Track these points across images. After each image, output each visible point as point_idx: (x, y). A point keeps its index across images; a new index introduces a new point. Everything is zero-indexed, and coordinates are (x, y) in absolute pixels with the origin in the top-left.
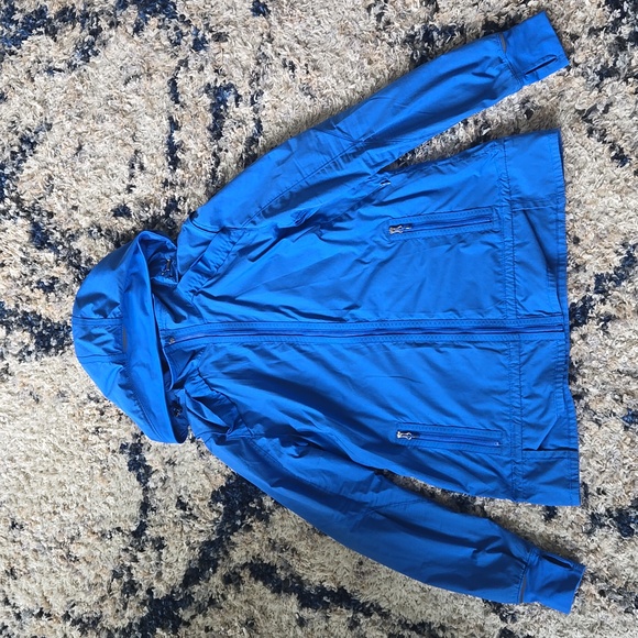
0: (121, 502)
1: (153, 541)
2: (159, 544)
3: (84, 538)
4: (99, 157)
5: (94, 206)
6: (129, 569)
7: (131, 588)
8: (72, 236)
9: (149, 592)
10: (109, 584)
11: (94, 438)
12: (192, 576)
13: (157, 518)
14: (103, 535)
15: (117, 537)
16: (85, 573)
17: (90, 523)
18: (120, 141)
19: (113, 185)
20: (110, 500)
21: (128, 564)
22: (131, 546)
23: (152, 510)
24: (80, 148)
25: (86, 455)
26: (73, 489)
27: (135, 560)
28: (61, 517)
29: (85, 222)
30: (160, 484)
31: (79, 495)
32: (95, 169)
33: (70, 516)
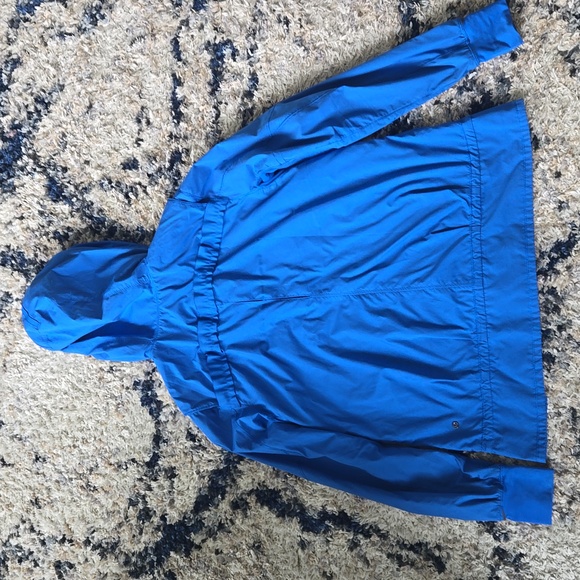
0: (135, 435)
1: (165, 471)
2: (171, 474)
3: (101, 469)
4: (108, 114)
5: (104, 160)
6: (144, 497)
7: (146, 515)
8: (85, 189)
9: (163, 518)
10: (126, 511)
11: (109, 376)
12: (203, 503)
13: (169, 449)
14: (120, 466)
15: (132, 468)
16: (103, 502)
17: (107, 455)
18: (127, 99)
19: (121, 139)
20: (125, 433)
21: (143, 492)
22: (146, 475)
23: (164, 441)
24: (90, 107)
25: (102, 392)
26: (91, 424)
27: (149, 488)
28: (80, 451)
29: (96, 175)
30: (171, 418)
31: (96, 429)
32: (105, 125)
33: (88, 449)
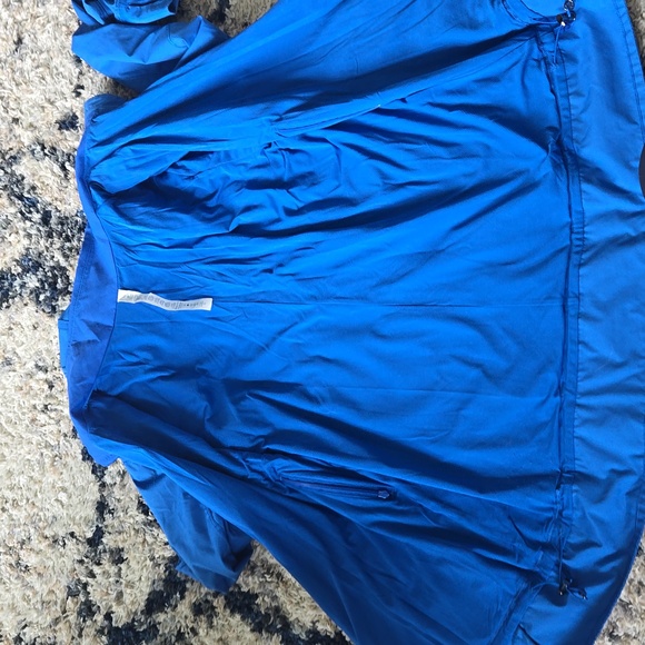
0: (75, 500)
1: (111, 552)
2: (118, 557)
3: (34, 543)
4: (42, 52)
5: (37, 117)
6: (85, 586)
7: (88, 610)
8: (14, 158)
9: (108, 617)
10: (64, 602)
11: (42, 418)
12: (156, 602)
13: (116, 523)
14: (55, 541)
15: (70, 543)
16: (37, 587)
17: (41, 524)
18: (64, 29)
19: (58, 87)
20: (63, 497)
21: (84, 579)
22: (87, 557)
23: (110, 512)
24: (19, 41)
25: (35, 438)
26: (23, 480)
27: (92, 575)
28: (10, 516)
29: (27, 138)
30: (118, 479)
31: (29, 489)
32: (38, 67)
33: (20, 515)
